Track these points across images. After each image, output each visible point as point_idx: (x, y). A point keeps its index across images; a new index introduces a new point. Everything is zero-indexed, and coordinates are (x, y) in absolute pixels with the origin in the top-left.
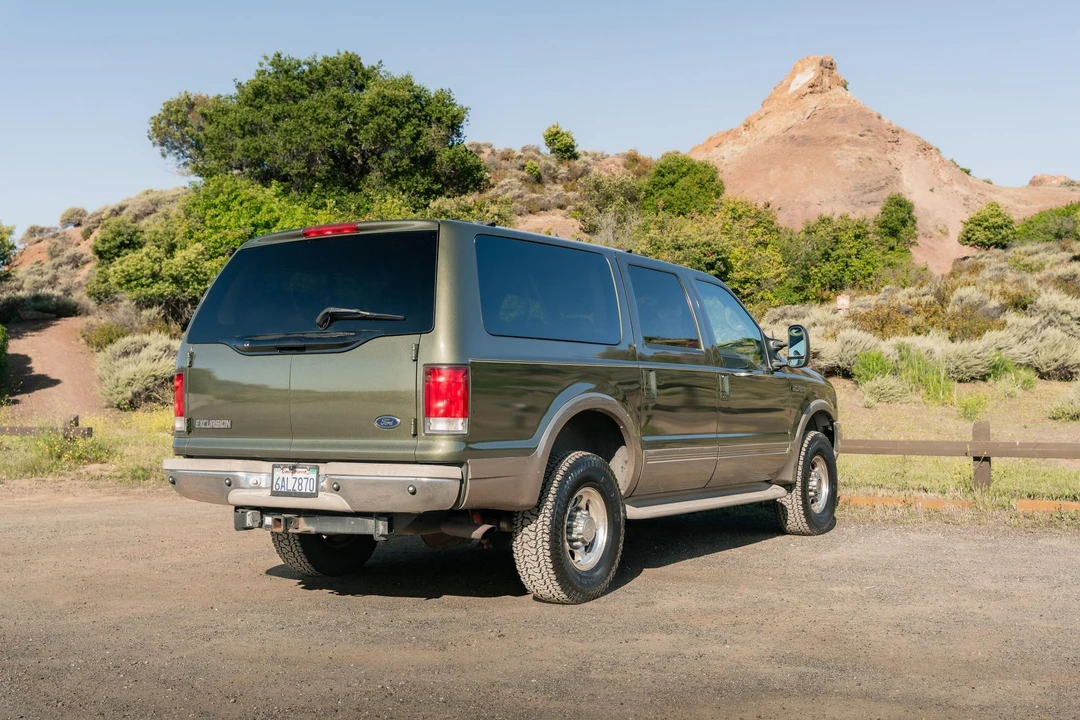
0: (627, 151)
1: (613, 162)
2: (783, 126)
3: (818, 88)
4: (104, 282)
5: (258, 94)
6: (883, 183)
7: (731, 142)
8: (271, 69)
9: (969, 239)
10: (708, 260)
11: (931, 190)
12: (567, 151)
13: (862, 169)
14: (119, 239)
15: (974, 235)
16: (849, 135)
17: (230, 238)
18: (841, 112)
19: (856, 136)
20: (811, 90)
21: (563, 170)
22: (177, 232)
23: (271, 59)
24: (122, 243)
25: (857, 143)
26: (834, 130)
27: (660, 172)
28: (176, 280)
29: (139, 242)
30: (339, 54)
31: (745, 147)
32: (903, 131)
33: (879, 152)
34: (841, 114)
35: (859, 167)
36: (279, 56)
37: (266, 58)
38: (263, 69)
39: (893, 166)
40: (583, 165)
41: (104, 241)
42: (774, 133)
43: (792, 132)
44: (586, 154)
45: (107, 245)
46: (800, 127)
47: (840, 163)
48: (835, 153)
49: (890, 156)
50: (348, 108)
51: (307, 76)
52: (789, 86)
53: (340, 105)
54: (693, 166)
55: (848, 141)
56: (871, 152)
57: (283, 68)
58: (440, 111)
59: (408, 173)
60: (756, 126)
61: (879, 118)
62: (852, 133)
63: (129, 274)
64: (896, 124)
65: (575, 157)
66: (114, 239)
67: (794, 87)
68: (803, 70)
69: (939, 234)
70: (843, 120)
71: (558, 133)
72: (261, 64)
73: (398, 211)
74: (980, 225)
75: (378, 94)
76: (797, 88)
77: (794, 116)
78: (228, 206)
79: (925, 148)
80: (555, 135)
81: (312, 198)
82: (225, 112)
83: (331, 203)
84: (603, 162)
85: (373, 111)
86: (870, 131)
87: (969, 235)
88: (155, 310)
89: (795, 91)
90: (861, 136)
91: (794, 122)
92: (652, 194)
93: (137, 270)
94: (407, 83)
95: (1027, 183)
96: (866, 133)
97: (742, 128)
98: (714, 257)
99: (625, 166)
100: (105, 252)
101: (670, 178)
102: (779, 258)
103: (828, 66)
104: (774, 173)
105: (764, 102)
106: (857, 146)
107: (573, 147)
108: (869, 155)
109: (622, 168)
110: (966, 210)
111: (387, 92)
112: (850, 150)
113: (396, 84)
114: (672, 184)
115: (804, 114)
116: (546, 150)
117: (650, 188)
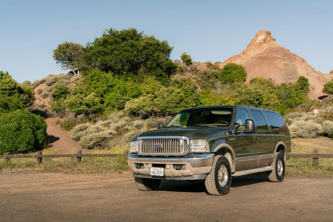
0: (206, 62)
1: (203, 65)
2: (256, 54)
3: (266, 41)
4: (58, 106)
5: (104, 42)
6: (293, 72)
7: (239, 59)
8: (108, 34)
9: (326, 91)
10: (257, 98)
11: (307, 75)
12: (188, 62)
13: (286, 68)
14: (61, 91)
15: (328, 89)
16: (280, 57)
17: (100, 91)
18: (275, 48)
19: (282, 57)
20: (264, 41)
21: (189, 68)
22: (83, 89)
23: (108, 31)
24: (62, 92)
25: (282, 59)
26: (274, 55)
27: (226, 68)
28: (87, 105)
29: (68, 92)
30: (129, 29)
31: (244, 60)
32: (296, 55)
33: (290, 62)
34: (276, 50)
35: (285, 67)
36: (112, 29)
37: (106, 30)
38: (105, 34)
39: (295, 67)
40: (195, 66)
41: (56, 92)
42: (253, 56)
43: (260, 56)
44: (194, 62)
45: (57, 93)
46: (262, 54)
47: (278, 66)
48: (276, 62)
49: (293, 64)
50: (136, 47)
51: (121, 36)
52: (256, 40)
53: (132, 46)
54: (237, 66)
55: (279, 58)
56: (287, 62)
57: (113, 33)
58: (164, 48)
59: (154, 69)
60: (247, 53)
61: (288, 51)
62: (280, 56)
63: (72, 103)
64: (294, 53)
65: (191, 63)
66: (60, 91)
67: (258, 41)
68: (261, 35)
69: (312, 89)
70: (276, 51)
71: (186, 55)
72: (104, 32)
73: (152, 82)
74: (330, 86)
75: (146, 42)
76: (259, 41)
77: (260, 50)
78: (98, 80)
79: (303, 61)
80: (185, 56)
81: (123, 77)
82: (91, 48)
83: (129, 79)
84: (200, 65)
85: (145, 48)
86: (286, 55)
87: (327, 90)
88: (82, 115)
89: (259, 42)
90: (283, 57)
91: (260, 52)
92: (223, 76)
93: (75, 101)
94: (152, 39)
95: (329, 73)
96: (285, 56)
97: (242, 54)
98: (259, 97)
99: (207, 67)
100: (56, 96)
101: (229, 70)
102: (276, 97)
103: (269, 34)
104: (257, 69)
105: (248, 45)
106: (283, 60)
107: (191, 60)
108: (287, 63)
109: (206, 67)
110: (319, 81)
111: (149, 42)
112: (281, 62)
113: (149, 39)
114: (230, 72)
115: (263, 50)
116: (182, 62)
117: (223, 74)
